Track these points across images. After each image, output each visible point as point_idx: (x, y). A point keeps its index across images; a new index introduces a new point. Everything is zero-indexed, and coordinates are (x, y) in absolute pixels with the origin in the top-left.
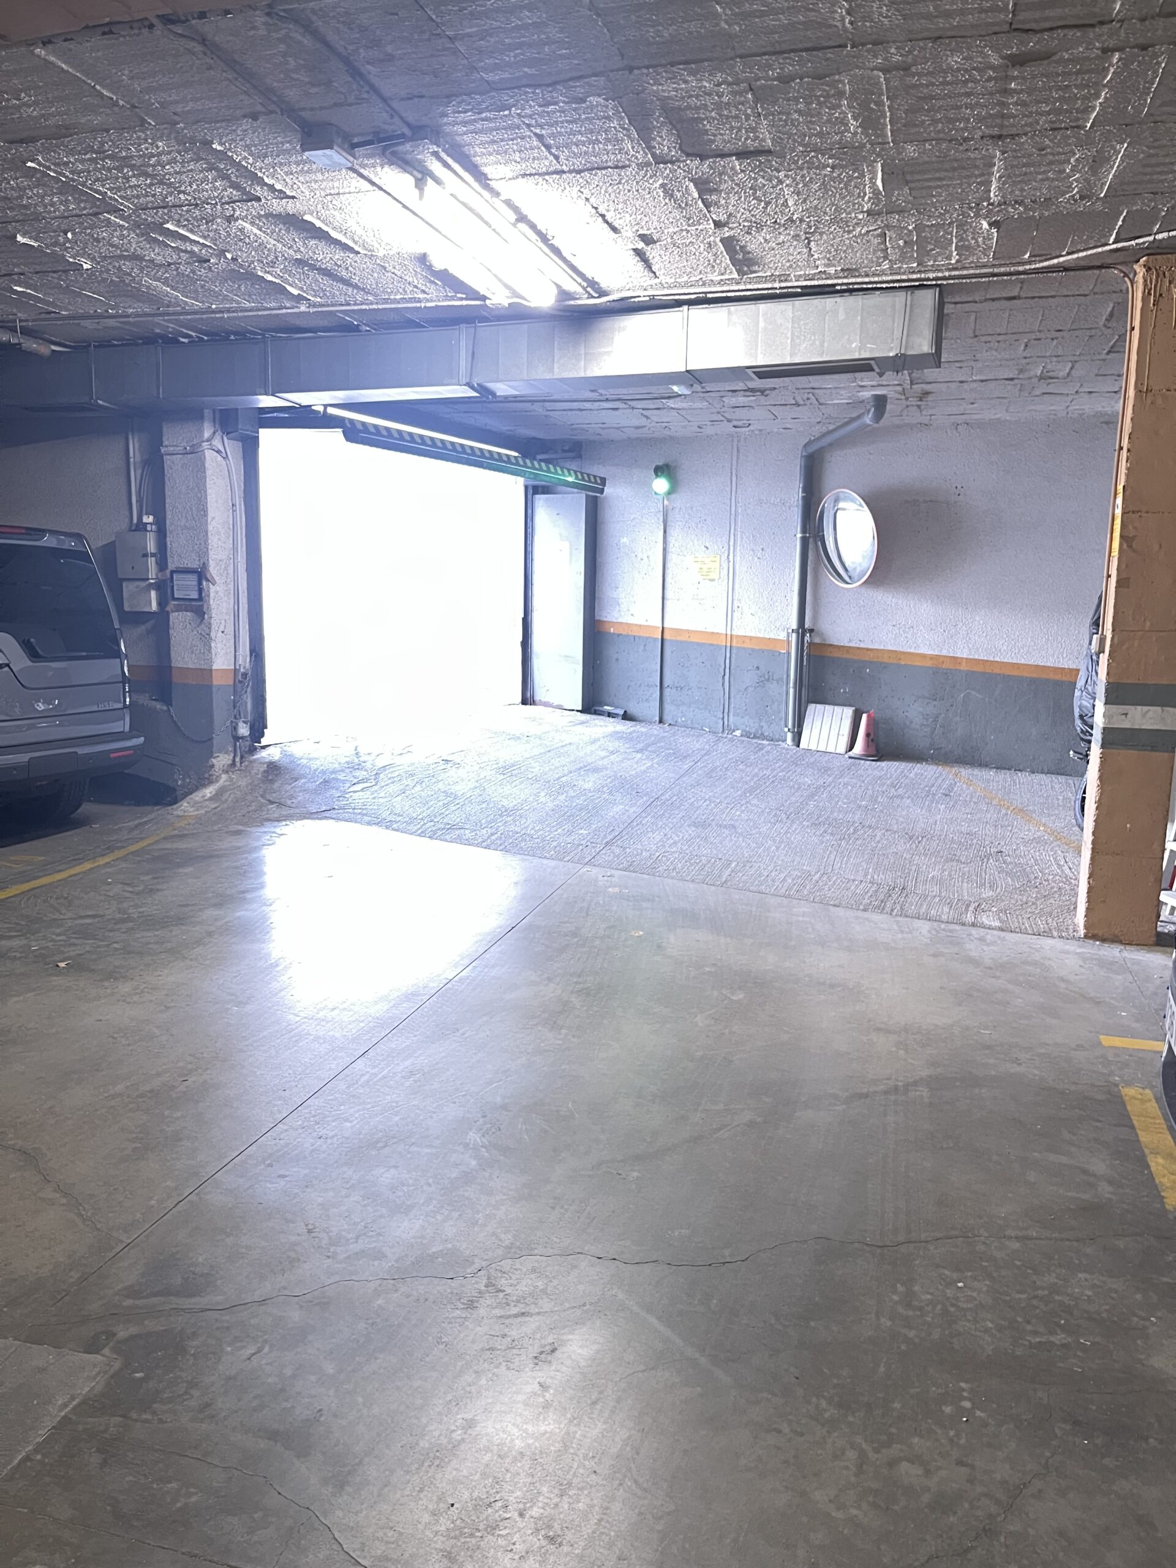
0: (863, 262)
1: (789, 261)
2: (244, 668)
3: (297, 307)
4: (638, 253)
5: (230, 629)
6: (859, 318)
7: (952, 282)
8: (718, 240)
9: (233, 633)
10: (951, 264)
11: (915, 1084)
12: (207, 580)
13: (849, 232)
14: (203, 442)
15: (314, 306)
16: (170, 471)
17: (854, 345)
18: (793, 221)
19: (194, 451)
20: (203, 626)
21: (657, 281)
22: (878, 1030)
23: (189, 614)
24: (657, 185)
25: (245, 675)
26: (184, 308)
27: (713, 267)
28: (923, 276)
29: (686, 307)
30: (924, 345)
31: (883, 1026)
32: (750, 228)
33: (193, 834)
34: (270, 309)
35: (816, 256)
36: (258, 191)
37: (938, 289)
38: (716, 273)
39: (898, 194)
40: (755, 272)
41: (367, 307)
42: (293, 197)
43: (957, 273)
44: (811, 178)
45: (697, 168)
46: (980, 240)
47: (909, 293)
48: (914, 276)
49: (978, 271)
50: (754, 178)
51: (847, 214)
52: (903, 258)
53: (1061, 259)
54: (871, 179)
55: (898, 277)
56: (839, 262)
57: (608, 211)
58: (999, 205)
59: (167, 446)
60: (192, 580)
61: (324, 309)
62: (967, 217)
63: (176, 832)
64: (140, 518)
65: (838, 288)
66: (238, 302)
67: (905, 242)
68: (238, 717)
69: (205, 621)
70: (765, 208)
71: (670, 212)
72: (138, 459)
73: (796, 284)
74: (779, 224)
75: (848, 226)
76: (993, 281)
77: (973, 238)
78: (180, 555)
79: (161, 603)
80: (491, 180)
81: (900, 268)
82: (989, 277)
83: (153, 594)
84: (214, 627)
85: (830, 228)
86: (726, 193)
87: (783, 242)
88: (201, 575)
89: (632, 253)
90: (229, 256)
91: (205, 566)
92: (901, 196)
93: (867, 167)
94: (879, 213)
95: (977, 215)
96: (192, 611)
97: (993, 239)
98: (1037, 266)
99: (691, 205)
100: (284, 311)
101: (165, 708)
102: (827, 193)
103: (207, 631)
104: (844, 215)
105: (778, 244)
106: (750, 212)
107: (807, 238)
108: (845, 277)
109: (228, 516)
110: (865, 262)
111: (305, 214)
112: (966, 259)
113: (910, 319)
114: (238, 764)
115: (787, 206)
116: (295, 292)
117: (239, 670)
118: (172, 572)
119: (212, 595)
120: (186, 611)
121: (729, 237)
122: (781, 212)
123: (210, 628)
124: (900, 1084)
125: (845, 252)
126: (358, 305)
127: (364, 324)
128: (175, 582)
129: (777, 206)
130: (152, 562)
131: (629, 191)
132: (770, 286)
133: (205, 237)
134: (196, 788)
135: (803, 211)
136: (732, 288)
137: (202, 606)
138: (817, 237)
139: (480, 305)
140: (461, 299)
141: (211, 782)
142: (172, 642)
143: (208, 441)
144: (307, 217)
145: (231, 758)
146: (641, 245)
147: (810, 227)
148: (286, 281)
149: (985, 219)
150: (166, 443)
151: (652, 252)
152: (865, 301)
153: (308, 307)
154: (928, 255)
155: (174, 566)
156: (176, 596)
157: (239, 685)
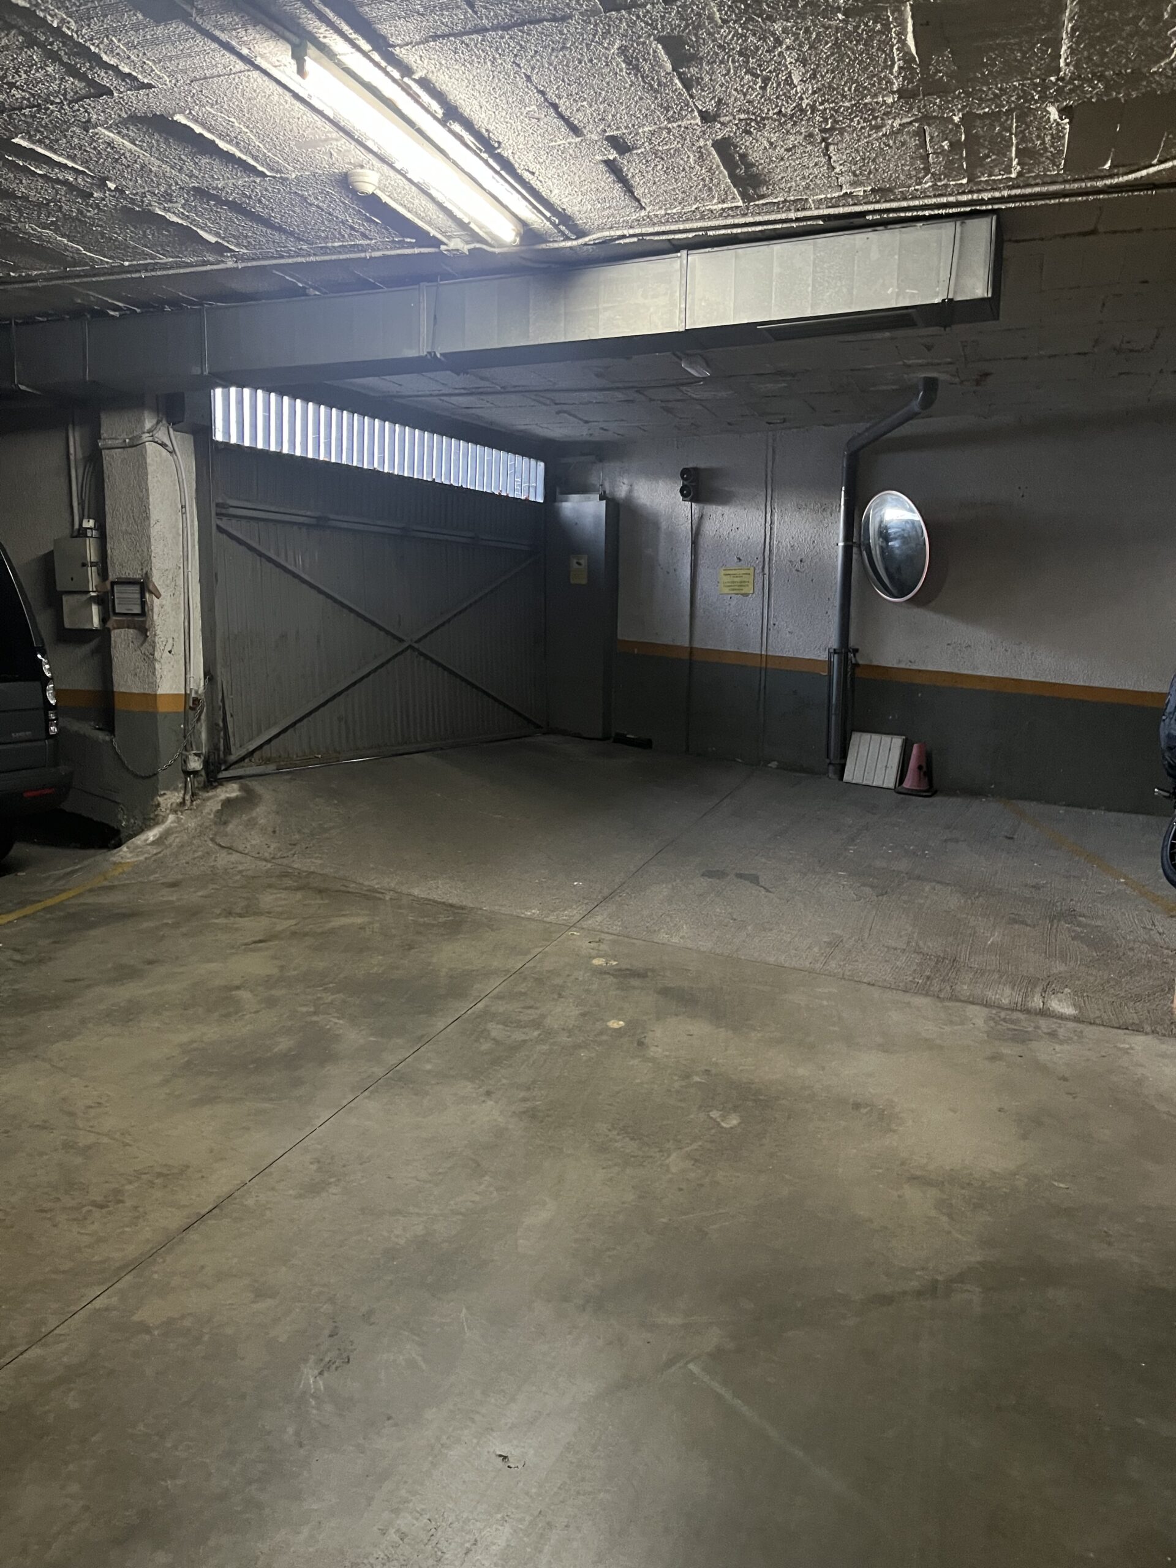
0: (898, 177)
1: (804, 178)
2: (196, 692)
3: (223, 262)
4: (611, 165)
5: (180, 648)
6: (896, 257)
7: (1012, 205)
8: (709, 143)
9: (182, 654)
10: (1011, 179)
11: (961, 1278)
12: (151, 592)
13: (878, 128)
14: (144, 433)
15: (243, 260)
16: (110, 468)
17: (889, 291)
18: (803, 111)
19: (135, 444)
20: (146, 644)
21: (643, 213)
22: (913, 1179)
23: (131, 631)
24: (614, 49)
25: (196, 701)
26: (93, 267)
27: (710, 189)
28: (975, 196)
29: (684, 252)
30: (977, 287)
31: (919, 1173)
32: (748, 122)
33: (124, 885)
34: (190, 265)
35: (837, 170)
36: (105, 79)
37: (994, 218)
38: (715, 201)
39: (938, 61)
40: (763, 197)
41: (303, 260)
42: (149, 86)
43: (1018, 192)
44: (819, 34)
45: (663, 18)
46: (1048, 139)
47: (958, 223)
48: (964, 198)
49: (1045, 189)
50: (742, 35)
51: (873, 97)
52: (950, 170)
53: (1152, 170)
54: (898, 34)
55: (944, 200)
56: (868, 178)
57: (560, 98)
58: (1072, 79)
59: (105, 439)
60: (133, 592)
61: (255, 263)
62: (1029, 102)
63: (106, 883)
64: (81, 524)
65: (870, 217)
66: (153, 257)
67: (951, 145)
68: (188, 747)
69: (149, 639)
70: (763, 88)
71: (641, 99)
72: (80, 455)
73: (816, 213)
74: (785, 116)
75: (875, 118)
76: (1064, 203)
77: (1039, 137)
78: (122, 566)
79: (104, 620)
80: (393, 46)
81: (946, 186)
82: (1059, 198)
83: (95, 609)
84: (159, 646)
85: (852, 120)
86: (708, 63)
87: (794, 146)
88: (144, 586)
89: (602, 167)
90: (111, 185)
91: (147, 576)
92: (943, 66)
93: (893, 14)
94: (914, 94)
95: (1044, 98)
96: (134, 628)
97: (1064, 137)
98: (1121, 179)
99: (666, 85)
100: (209, 268)
101: (107, 738)
102: (843, 61)
103: (151, 651)
104: (868, 100)
105: (788, 150)
106: (745, 95)
107: (824, 140)
108: (878, 202)
109: (177, 520)
110: (902, 177)
111: (175, 113)
112: (1030, 171)
113: (960, 257)
114: (188, 803)
115: (792, 85)
116: (212, 239)
117: (190, 695)
118: (113, 583)
119: (156, 609)
120: (129, 627)
121: (723, 138)
122: (784, 94)
123: (154, 648)
124: (940, 1278)
125: (874, 161)
126: (293, 257)
127: (311, 286)
128: (116, 595)
129: (779, 84)
130: (92, 573)
131: (580, 63)
132: (783, 216)
133: (73, 158)
134: (141, 831)
135: (814, 93)
136: (737, 221)
137: (144, 622)
138: (836, 137)
139: (435, 253)
140: (411, 246)
141: (157, 824)
142: (114, 663)
143: (149, 432)
144: (179, 118)
145: (181, 795)
146: (613, 155)
147: (826, 120)
148: (193, 221)
149: (1053, 103)
150: (104, 435)
151: (631, 167)
152: (904, 235)
153: (236, 262)
154: (982, 166)
155: (115, 577)
156: (117, 611)
157: (191, 713)
